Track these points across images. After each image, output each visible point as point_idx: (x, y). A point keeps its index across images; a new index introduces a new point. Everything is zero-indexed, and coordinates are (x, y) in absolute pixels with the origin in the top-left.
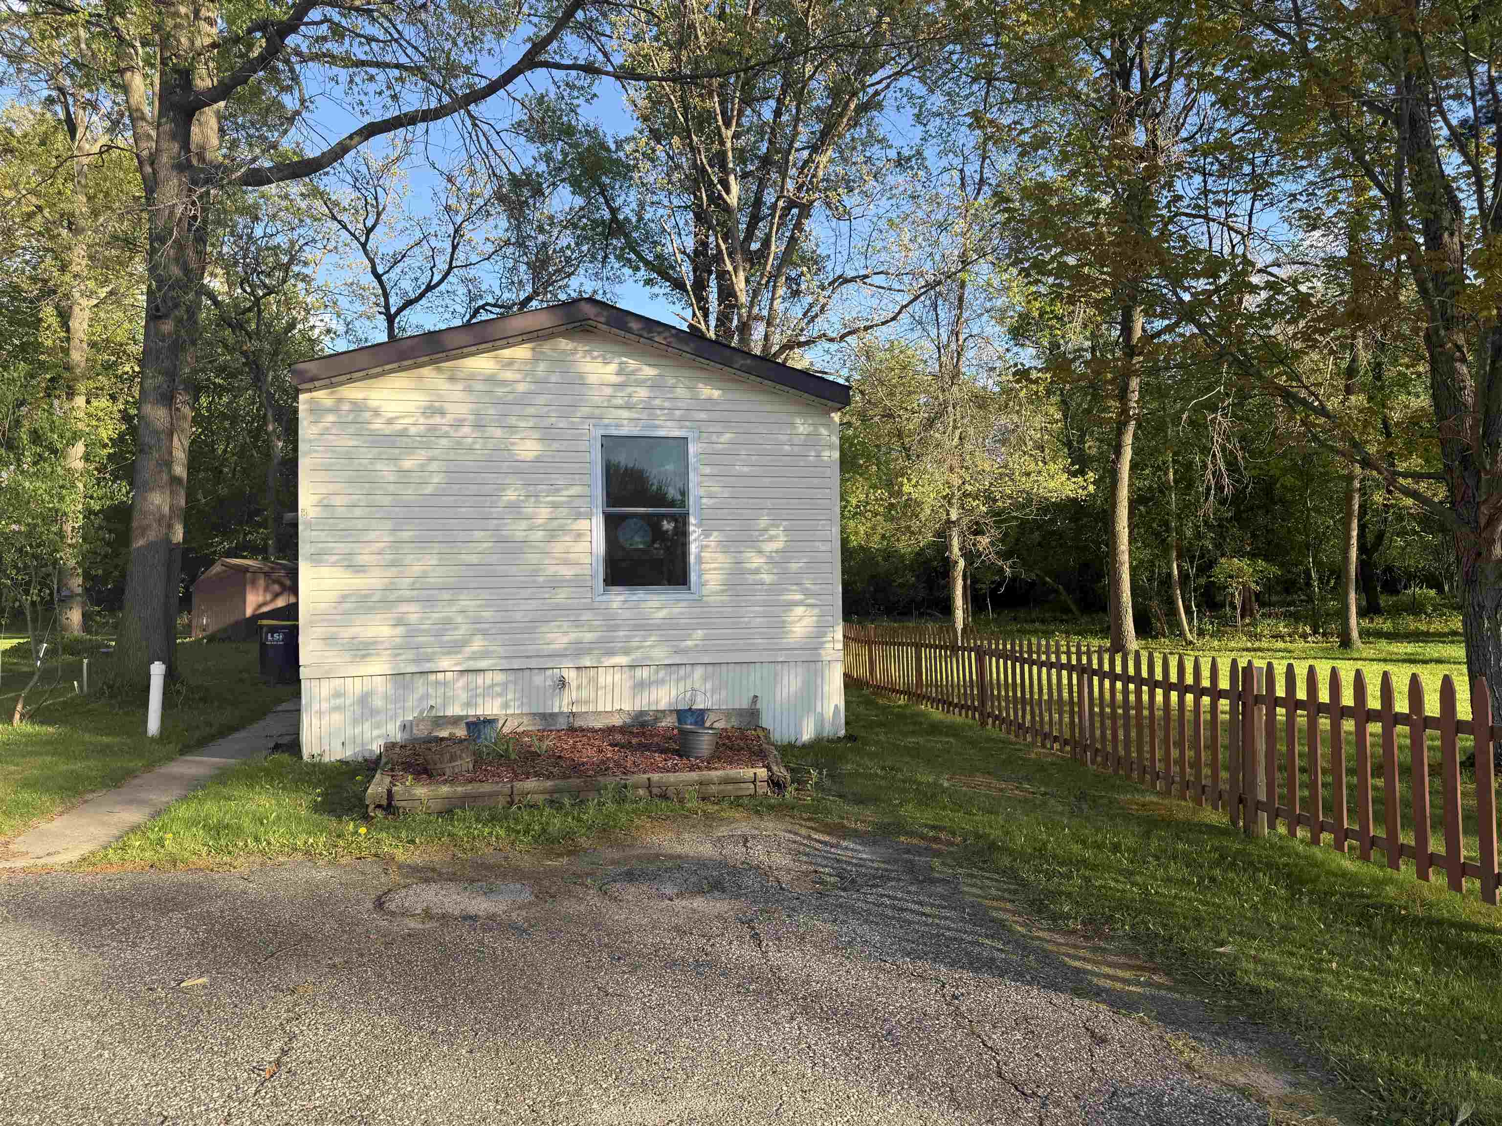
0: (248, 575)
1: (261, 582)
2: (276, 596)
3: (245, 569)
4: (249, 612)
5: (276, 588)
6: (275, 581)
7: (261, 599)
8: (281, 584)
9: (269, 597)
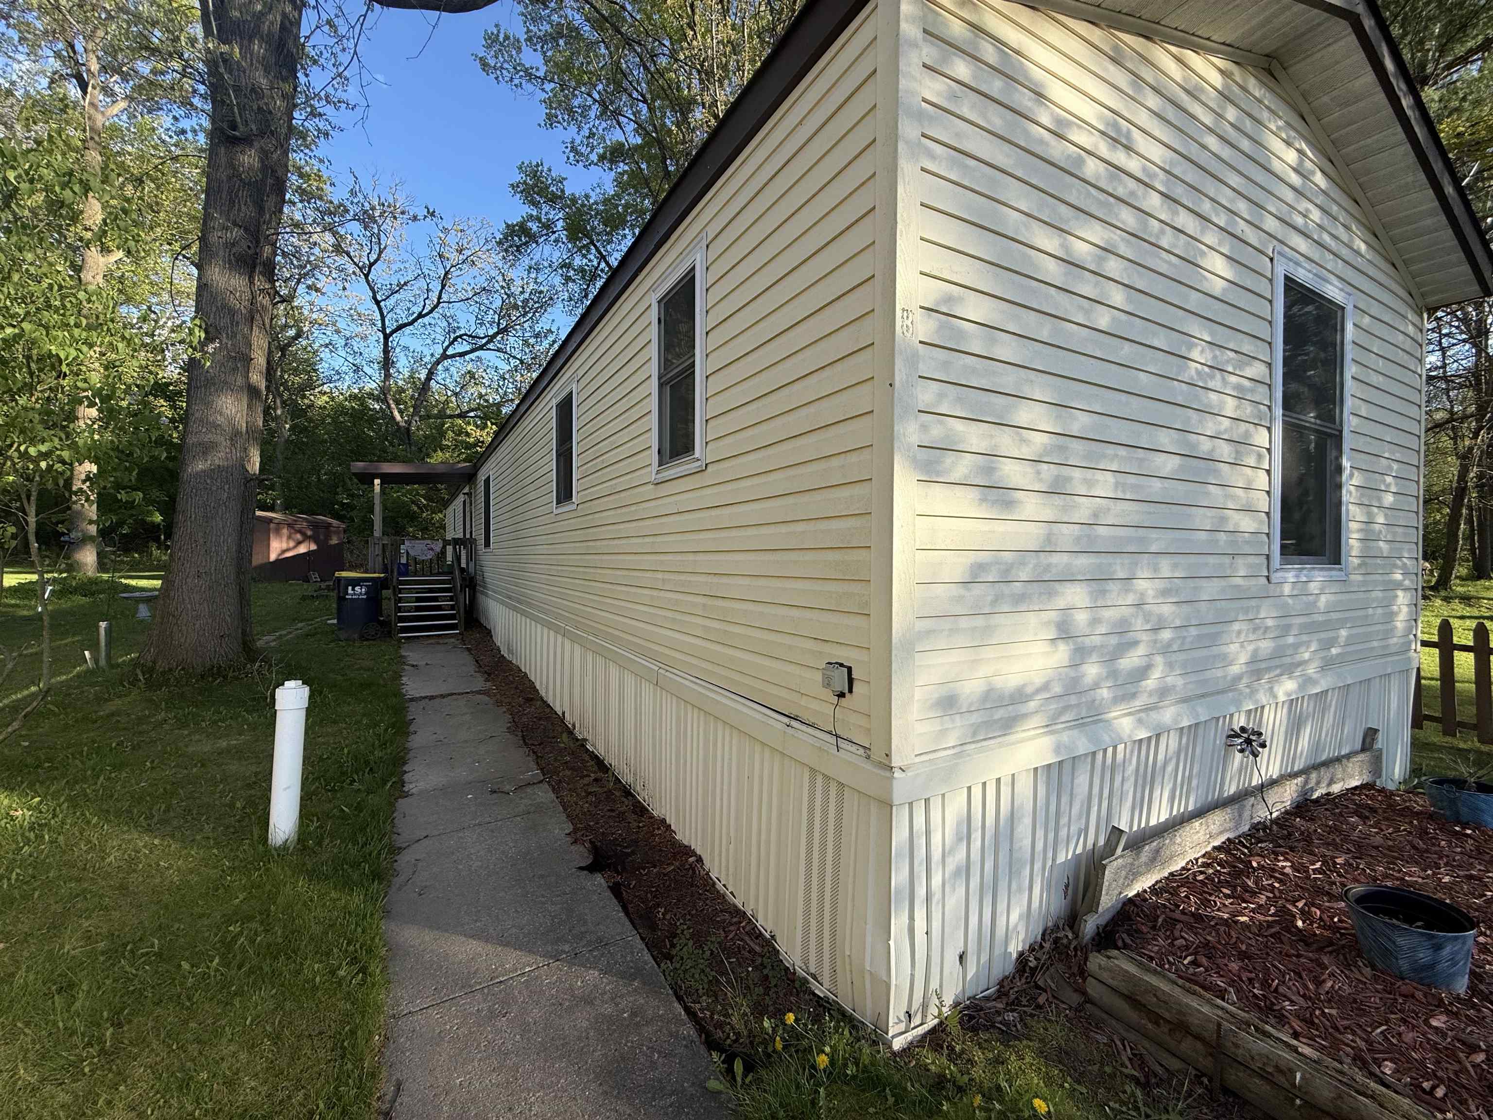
0: (272, 525)
1: (285, 531)
2: (299, 543)
3: (270, 520)
4: (273, 557)
5: (299, 537)
6: (300, 532)
7: (284, 546)
8: (303, 534)
9: (292, 544)
